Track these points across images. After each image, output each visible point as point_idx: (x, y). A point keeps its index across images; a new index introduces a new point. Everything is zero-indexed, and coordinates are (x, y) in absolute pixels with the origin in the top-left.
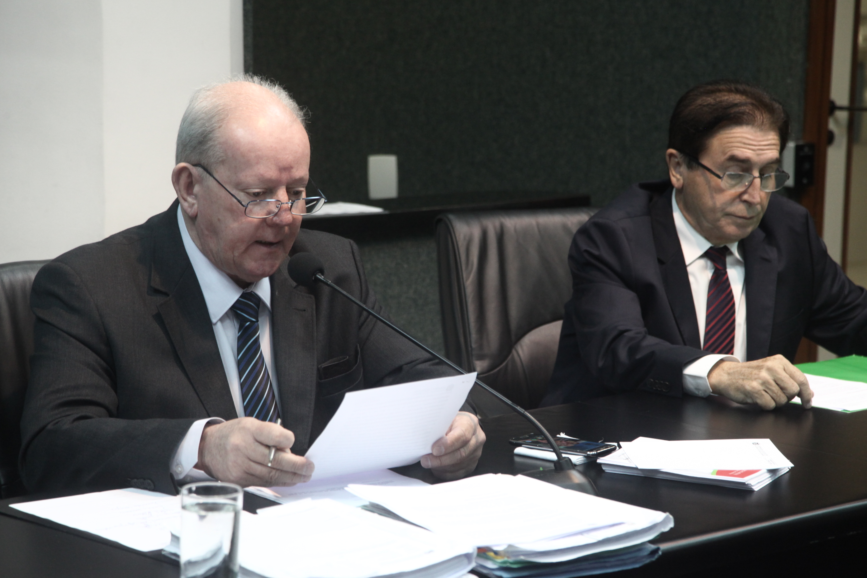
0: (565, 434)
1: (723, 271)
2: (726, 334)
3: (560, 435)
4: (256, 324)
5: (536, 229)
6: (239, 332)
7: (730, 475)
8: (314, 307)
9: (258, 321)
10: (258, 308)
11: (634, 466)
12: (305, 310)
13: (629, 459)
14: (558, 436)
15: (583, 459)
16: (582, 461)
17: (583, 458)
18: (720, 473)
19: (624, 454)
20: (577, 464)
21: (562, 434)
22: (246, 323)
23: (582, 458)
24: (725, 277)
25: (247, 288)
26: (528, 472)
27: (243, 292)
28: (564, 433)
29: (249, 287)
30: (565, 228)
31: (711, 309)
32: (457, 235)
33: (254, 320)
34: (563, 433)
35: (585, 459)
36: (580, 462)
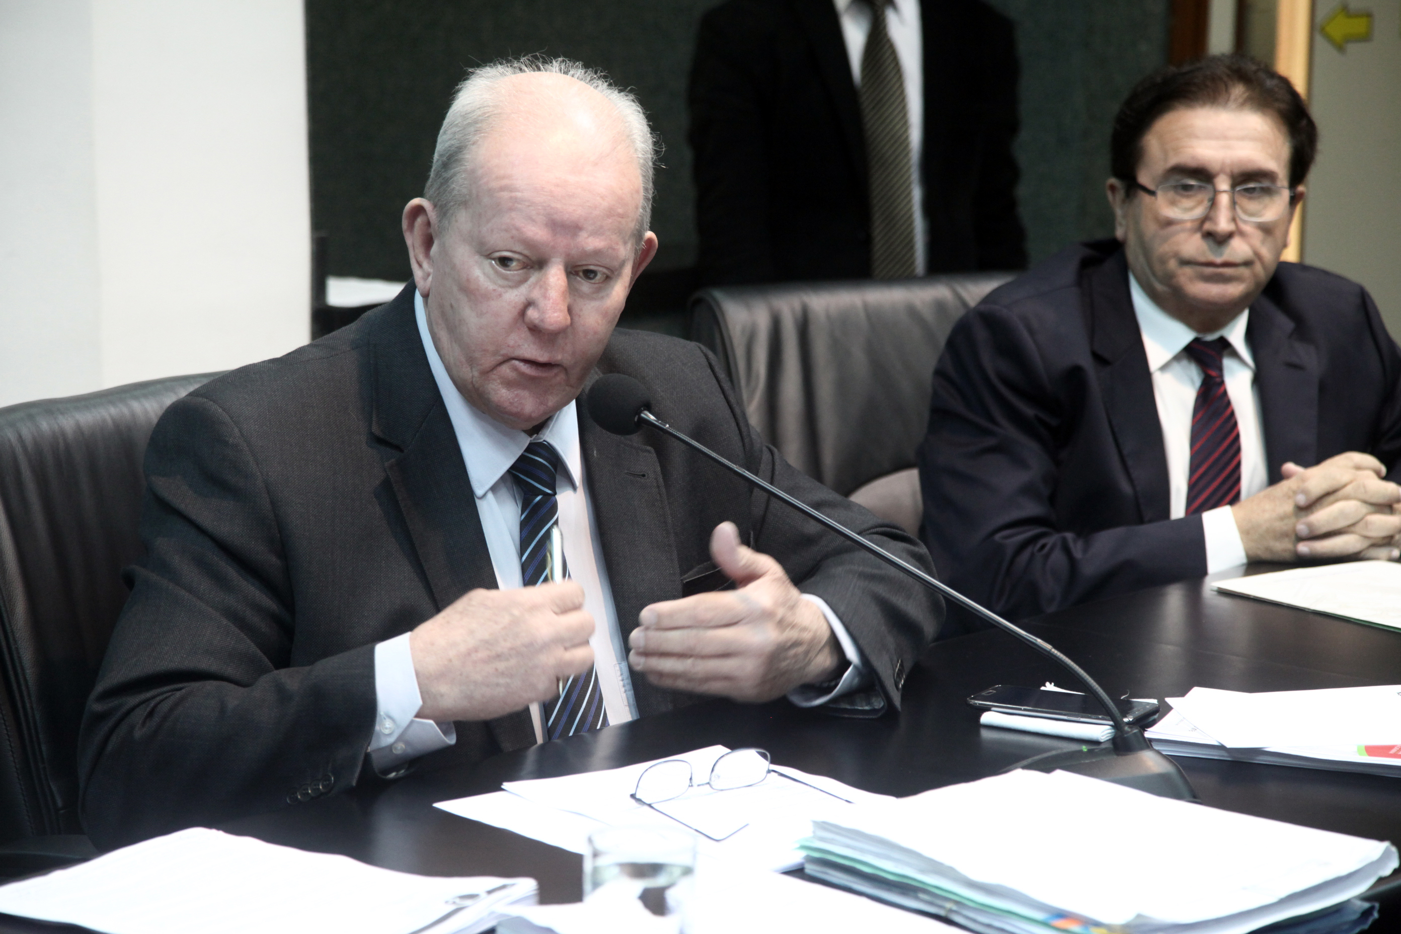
0: (1055, 685)
1: (1218, 380)
2: (1226, 487)
3: (1045, 686)
4: (553, 498)
5: (862, 315)
6: (522, 514)
7: (1391, 754)
8: (659, 469)
9: (555, 494)
10: (556, 470)
11: (1216, 743)
12: (644, 476)
13: (1197, 730)
14: (1043, 688)
15: (1110, 731)
16: (1109, 735)
17: (1111, 729)
18: (1371, 750)
19: (1182, 720)
20: (1102, 741)
21: (1048, 684)
22: (535, 498)
23: (1108, 729)
24: (1222, 390)
25: (536, 435)
26: (1029, 761)
27: (531, 441)
28: (1053, 684)
29: (540, 432)
30: (912, 311)
31: (1198, 445)
32: (730, 327)
33: (549, 491)
34: (1051, 684)
35: (1113, 731)
36: (1106, 736)
